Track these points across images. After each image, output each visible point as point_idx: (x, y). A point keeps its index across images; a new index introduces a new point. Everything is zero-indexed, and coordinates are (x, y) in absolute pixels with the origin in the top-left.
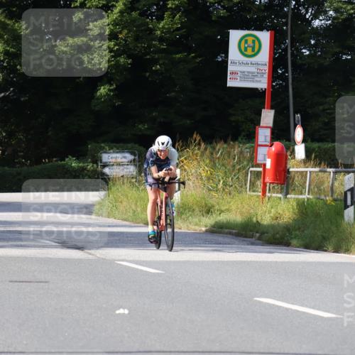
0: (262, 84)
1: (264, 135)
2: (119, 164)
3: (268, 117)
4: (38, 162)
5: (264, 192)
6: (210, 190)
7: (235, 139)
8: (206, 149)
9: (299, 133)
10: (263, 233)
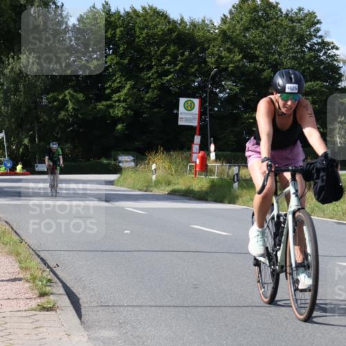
0: (195, 123)
1: (196, 148)
2: (127, 161)
3: (197, 139)
4: (89, 160)
9: (212, 147)
10: (195, 195)
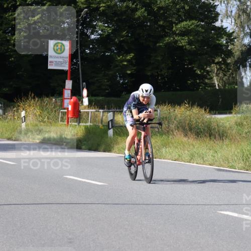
0: (66, 67)
1: (67, 93)
3: (69, 84)
5: (68, 122)
6: (40, 122)
7: (53, 95)
8: (38, 101)
9: (85, 92)
